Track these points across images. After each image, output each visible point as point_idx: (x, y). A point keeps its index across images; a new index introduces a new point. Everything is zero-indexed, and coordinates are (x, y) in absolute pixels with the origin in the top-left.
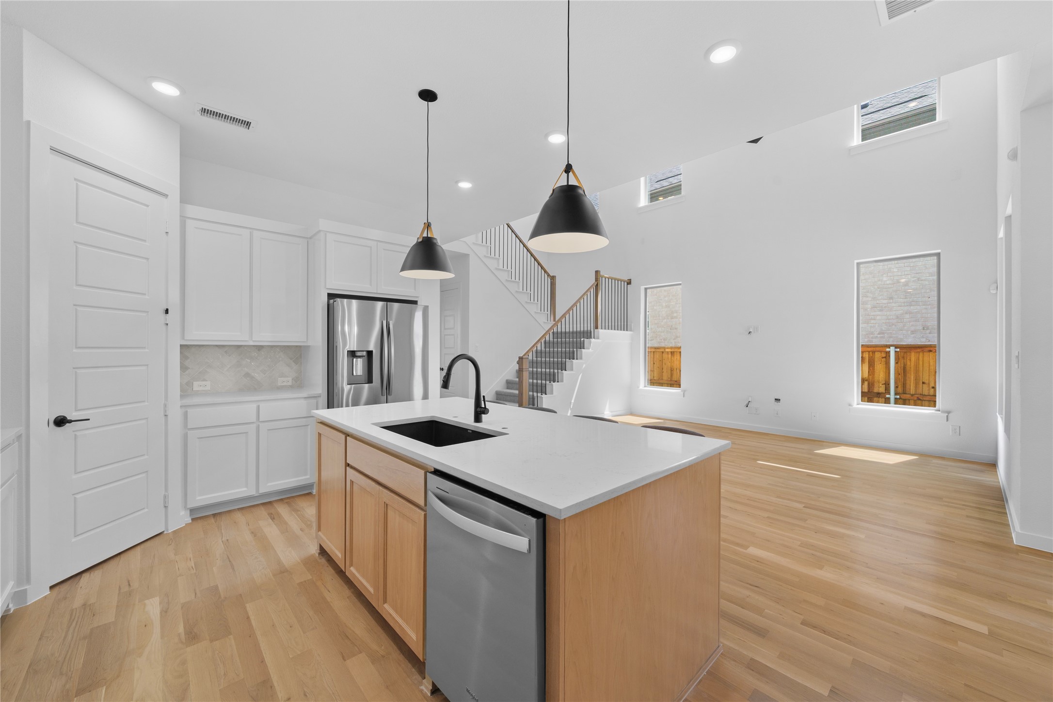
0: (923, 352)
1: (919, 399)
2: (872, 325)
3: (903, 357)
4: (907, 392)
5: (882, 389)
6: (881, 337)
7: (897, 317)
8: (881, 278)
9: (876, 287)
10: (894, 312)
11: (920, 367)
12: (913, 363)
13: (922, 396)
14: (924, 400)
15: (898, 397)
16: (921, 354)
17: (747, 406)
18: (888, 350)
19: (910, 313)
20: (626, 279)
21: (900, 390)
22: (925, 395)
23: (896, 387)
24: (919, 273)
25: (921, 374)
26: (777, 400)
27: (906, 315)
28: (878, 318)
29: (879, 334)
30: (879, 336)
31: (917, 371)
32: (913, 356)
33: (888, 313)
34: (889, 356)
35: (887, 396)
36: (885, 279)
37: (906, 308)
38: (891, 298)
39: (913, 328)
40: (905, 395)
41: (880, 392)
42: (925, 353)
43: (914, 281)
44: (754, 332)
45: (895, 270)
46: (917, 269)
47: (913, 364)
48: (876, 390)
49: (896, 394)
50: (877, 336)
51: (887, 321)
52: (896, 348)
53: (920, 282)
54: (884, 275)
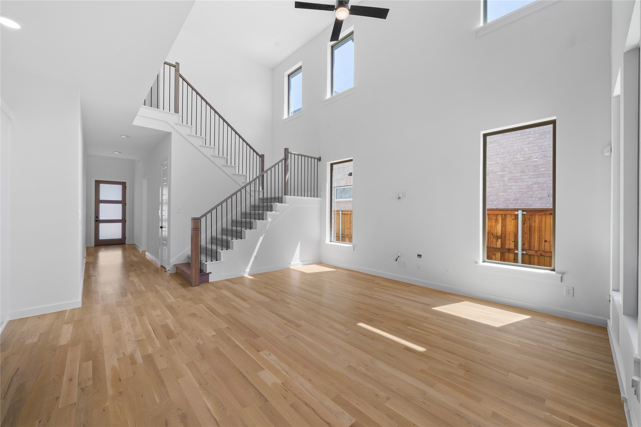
0: (545, 215)
1: (541, 255)
2: (509, 193)
3: (529, 219)
4: (532, 249)
5: (512, 246)
6: (516, 203)
7: (528, 187)
8: (515, 156)
9: (512, 163)
10: (526, 183)
11: (543, 228)
12: (537, 223)
13: (544, 252)
14: (546, 256)
15: (525, 252)
16: (544, 217)
17: (396, 260)
18: (516, 213)
19: (538, 183)
20: (318, 157)
21: (526, 246)
22: (547, 252)
23: (523, 244)
24: (545, 151)
25: (543, 234)
26: (419, 256)
27: (535, 185)
28: (513, 187)
29: (514, 200)
30: (514, 202)
31: (540, 231)
32: (537, 218)
33: (521, 184)
34: (518, 218)
35: (516, 252)
36: (518, 157)
37: (535, 180)
38: (523, 172)
39: (540, 196)
40: (530, 251)
41: (510, 248)
42: (547, 216)
43: (541, 158)
44: (402, 198)
45: (527, 149)
46: (543, 148)
47: (537, 225)
48: (507, 247)
49: (523, 250)
50: (512, 202)
51: (520, 190)
52: (523, 211)
53: (546, 158)
54: (518, 154)
